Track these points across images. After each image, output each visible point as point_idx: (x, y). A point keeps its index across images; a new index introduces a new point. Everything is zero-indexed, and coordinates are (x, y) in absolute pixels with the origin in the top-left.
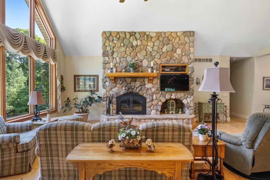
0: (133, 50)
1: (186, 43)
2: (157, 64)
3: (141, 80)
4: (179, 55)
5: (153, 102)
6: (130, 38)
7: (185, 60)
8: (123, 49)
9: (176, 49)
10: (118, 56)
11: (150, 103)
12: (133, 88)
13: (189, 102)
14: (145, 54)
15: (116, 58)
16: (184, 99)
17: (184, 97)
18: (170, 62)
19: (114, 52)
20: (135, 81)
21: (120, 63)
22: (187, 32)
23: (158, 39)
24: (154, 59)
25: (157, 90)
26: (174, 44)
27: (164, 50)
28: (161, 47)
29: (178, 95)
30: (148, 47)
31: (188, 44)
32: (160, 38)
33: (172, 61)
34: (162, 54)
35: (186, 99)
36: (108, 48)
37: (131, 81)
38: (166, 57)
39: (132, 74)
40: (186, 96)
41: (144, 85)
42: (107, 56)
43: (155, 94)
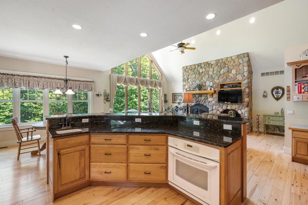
0: (200, 75)
1: (240, 64)
2: (216, 83)
3: (205, 95)
4: (233, 74)
5: (213, 111)
6: (198, 68)
7: (239, 78)
8: (194, 76)
9: (231, 70)
10: (191, 80)
11: (211, 111)
12: (200, 101)
13: (243, 112)
14: (207, 77)
15: (190, 82)
16: (239, 110)
17: (238, 109)
18: (227, 81)
19: (189, 78)
20: (202, 96)
21: (192, 85)
22: (241, 54)
23: (217, 65)
24: (214, 80)
25: (216, 102)
26: (229, 67)
27: (222, 72)
28: (219, 71)
29: (233, 106)
30: (209, 72)
31: (242, 64)
32: (218, 64)
33: (228, 80)
34: (220, 76)
35: (241, 110)
36: (185, 77)
37: (199, 97)
38: (223, 78)
39: (198, 91)
40: (241, 107)
41: (207, 99)
42: (185, 81)
43: (215, 105)
